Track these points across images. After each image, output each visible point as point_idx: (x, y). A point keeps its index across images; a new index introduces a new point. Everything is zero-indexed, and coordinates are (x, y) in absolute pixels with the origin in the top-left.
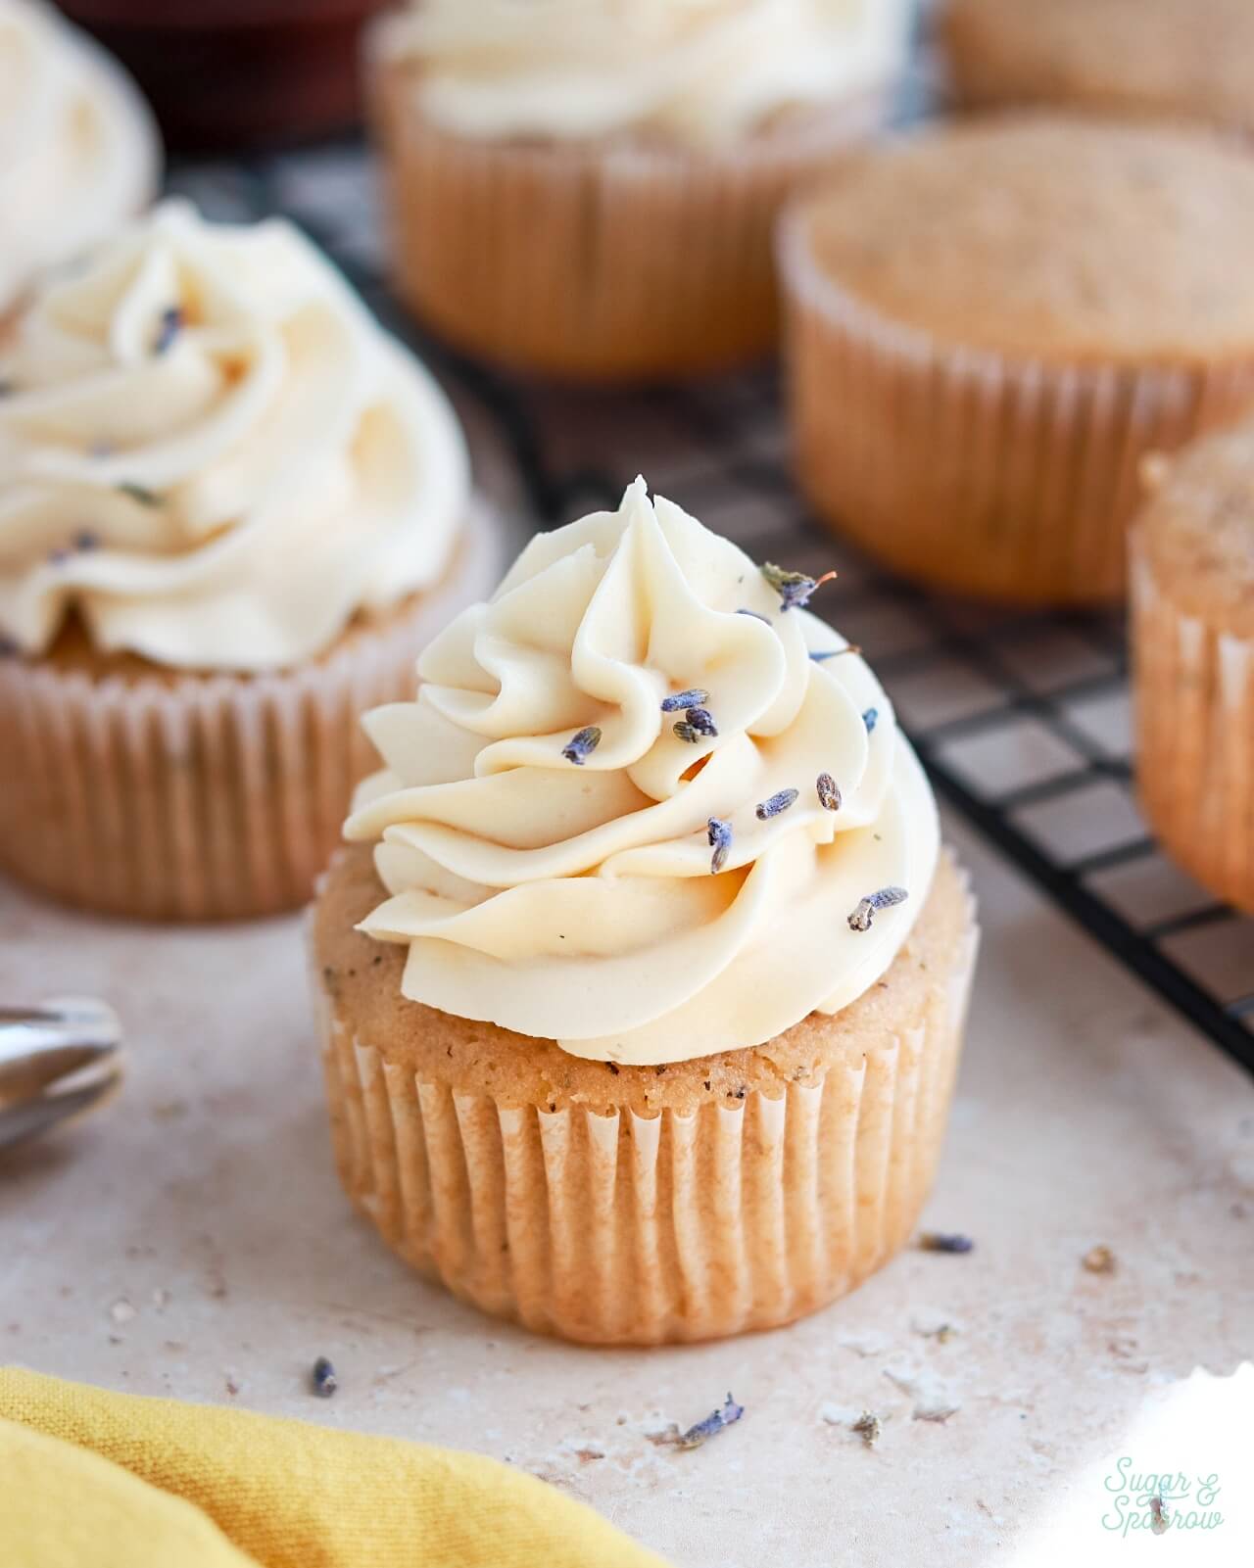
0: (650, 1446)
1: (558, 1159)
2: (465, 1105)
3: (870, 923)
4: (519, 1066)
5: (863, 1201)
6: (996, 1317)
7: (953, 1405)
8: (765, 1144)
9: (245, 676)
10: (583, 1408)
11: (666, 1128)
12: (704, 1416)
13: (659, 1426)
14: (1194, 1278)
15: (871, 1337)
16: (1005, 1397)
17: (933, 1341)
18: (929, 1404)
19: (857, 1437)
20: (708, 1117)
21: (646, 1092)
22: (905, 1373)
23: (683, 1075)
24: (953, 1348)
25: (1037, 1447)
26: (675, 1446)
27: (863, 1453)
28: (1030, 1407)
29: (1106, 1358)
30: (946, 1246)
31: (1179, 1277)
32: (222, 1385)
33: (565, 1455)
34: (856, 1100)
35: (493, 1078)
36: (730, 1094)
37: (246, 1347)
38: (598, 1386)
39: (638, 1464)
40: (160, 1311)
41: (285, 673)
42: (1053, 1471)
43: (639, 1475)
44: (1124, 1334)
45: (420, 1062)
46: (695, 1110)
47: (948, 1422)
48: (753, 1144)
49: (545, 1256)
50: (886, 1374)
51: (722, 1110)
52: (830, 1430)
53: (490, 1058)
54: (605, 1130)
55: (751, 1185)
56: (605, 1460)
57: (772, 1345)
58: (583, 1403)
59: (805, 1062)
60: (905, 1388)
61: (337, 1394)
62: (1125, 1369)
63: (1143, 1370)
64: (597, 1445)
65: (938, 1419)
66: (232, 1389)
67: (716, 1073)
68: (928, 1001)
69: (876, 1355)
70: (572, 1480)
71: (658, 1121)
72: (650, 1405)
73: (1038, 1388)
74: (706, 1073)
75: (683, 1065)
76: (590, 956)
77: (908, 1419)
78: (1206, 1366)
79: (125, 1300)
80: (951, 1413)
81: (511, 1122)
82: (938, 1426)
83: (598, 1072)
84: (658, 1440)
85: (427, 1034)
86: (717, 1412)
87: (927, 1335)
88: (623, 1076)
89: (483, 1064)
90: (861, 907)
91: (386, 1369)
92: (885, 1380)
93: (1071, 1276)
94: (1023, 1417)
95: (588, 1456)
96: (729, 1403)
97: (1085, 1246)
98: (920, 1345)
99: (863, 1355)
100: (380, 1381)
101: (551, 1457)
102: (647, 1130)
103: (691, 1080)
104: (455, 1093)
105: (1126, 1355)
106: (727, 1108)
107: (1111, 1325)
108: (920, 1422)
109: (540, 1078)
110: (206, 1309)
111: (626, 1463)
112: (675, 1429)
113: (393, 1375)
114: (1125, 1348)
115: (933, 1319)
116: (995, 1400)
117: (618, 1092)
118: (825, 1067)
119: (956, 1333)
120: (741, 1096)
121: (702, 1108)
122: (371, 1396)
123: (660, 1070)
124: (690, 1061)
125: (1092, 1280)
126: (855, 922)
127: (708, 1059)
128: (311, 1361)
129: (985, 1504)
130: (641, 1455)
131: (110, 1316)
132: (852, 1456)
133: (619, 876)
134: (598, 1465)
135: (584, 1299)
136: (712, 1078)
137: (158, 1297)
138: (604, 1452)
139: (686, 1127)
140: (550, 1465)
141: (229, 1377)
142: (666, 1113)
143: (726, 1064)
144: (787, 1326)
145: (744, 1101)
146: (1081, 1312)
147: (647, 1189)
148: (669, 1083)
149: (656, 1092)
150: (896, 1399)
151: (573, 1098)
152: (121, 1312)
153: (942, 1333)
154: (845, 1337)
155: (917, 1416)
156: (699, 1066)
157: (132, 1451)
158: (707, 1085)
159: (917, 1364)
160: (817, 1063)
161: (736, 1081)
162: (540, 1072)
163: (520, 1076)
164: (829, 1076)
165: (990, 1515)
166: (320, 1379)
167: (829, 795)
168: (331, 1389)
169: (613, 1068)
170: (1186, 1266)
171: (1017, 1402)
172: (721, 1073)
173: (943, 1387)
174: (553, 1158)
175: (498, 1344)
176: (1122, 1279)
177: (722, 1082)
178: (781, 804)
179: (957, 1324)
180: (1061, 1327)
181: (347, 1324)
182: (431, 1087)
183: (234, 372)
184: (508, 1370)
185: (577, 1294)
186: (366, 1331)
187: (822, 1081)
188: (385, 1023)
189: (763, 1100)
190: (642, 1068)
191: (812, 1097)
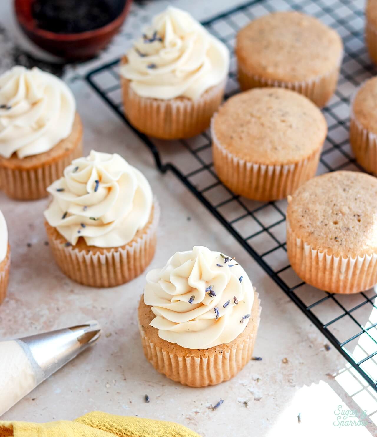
0: (207, 410)
1: (189, 364)
2: (172, 356)
3: (244, 322)
4: (181, 350)
5: (243, 359)
6: (267, 375)
7: (261, 396)
8: (226, 358)
9: (116, 249)
10: (195, 402)
11: (209, 360)
12: (216, 403)
13: (208, 405)
14: (303, 363)
15: (245, 381)
16: (270, 394)
17: (256, 381)
18: (256, 397)
19: (244, 405)
20: (216, 357)
21: (205, 353)
22: (252, 390)
23: (211, 350)
24: (260, 383)
25: (277, 405)
26: (212, 409)
27: (245, 409)
28: (275, 396)
29: (288, 384)
30: (257, 359)
31: (300, 363)
32: (129, 401)
33: (192, 413)
34: (242, 349)
35: (177, 352)
36: (220, 352)
37: (132, 392)
38: (197, 396)
39: (206, 414)
40: (115, 385)
41: (123, 247)
42: (280, 411)
43: (206, 416)
44: (291, 378)
45: (163, 347)
46: (214, 356)
47: (260, 400)
48: (224, 358)
49: (186, 375)
50: (248, 390)
51: (219, 356)
52: (239, 404)
53: (176, 348)
54: (198, 360)
55: (223, 363)
56: (200, 414)
57: (227, 384)
58: (194, 401)
59: (233, 345)
60: (252, 393)
61: (150, 402)
62: (291, 386)
63: (294, 386)
64: (198, 410)
65: (258, 400)
66: (131, 402)
67: (217, 349)
68: (254, 327)
69: (246, 386)
70: (194, 418)
71: (207, 358)
72: (206, 400)
73: (276, 392)
74: (215, 349)
75: (211, 348)
76: (194, 332)
77: (253, 400)
78: (306, 384)
79: (108, 383)
80: (261, 398)
81: (180, 359)
82: (258, 402)
83: (196, 350)
84: (209, 408)
85: (164, 342)
86: (219, 402)
87: (255, 380)
88: (200, 351)
89: (175, 349)
90: (242, 319)
91: (158, 395)
92: (248, 391)
93: (280, 364)
94: (274, 398)
95: (197, 413)
96: (221, 400)
97: (283, 357)
98: (254, 382)
99: (244, 386)
100: (157, 398)
101: (190, 413)
102: (205, 360)
103: (213, 351)
104: (170, 353)
105: (291, 383)
106: (220, 355)
107: (288, 376)
108: (255, 401)
109: (185, 352)
110: (123, 383)
111: (204, 414)
112: (211, 405)
113: (159, 397)
114: (291, 381)
115: (256, 376)
116: (268, 395)
117: (200, 354)
118: (236, 345)
119: (260, 379)
120: (222, 352)
121: (215, 355)
122: (156, 402)
123: (207, 349)
124: (213, 347)
125: (284, 365)
126: (241, 322)
127: (216, 347)
128: (144, 394)
129: (268, 419)
130: (206, 412)
131: (106, 387)
132: (243, 409)
133: (199, 320)
134: (199, 415)
135: (193, 382)
136: (216, 350)
137: (114, 381)
138: (200, 412)
139: (212, 359)
140: (190, 415)
141: (130, 399)
142: (209, 357)
143: (219, 347)
144: (230, 380)
145: (222, 353)
146: (283, 373)
147: (205, 367)
148: (209, 351)
149: (207, 353)
150: (250, 396)
151: (192, 355)
152: (108, 386)
153: (258, 380)
154: (240, 382)
155: (255, 399)
156: (214, 348)
157: (120, 431)
158: (216, 352)
159: (254, 387)
160: (235, 344)
161: (221, 350)
162: (185, 351)
163: (182, 351)
164: (237, 346)
165: (269, 421)
166: (147, 399)
167: (236, 302)
168: (149, 401)
169: (199, 350)
170: (301, 361)
171: (272, 395)
172: (218, 349)
173: (259, 392)
174: (188, 364)
175: (177, 388)
176: (290, 365)
177: (218, 350)
178: (227, 304)
179: (260, 378)
180: (279, 377)
181: (150, 385)
182: (165, 352)
183: (109, 189)
184: (180, 394)
185: (192, 381)
186: (153, 386)
187: (236, 347)
188: (155, 340)
189: (226, 353)
190: (204, 350)
191: (234, 351)
